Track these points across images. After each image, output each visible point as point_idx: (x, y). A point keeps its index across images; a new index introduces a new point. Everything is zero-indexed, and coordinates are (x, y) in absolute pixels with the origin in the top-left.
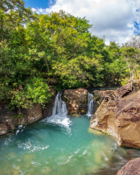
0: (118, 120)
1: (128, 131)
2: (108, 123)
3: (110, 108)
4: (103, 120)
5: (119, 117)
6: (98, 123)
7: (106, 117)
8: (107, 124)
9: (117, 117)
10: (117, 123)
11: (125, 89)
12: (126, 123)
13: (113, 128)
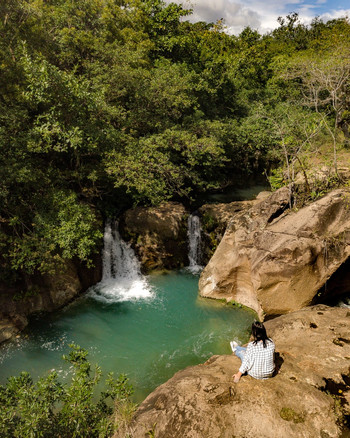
0: (257, 277)
1: (276, 293)
2: (238, 283)
3: (242, 251)
4: (229, 277)
5: (260, 271)
6: (218, 285)
7: (235, 272)
8: (236, 286)
9: (255, 271)
10: (257, 281)
11: (275, 203)
12: (273, 279)
13: (249, 292)
